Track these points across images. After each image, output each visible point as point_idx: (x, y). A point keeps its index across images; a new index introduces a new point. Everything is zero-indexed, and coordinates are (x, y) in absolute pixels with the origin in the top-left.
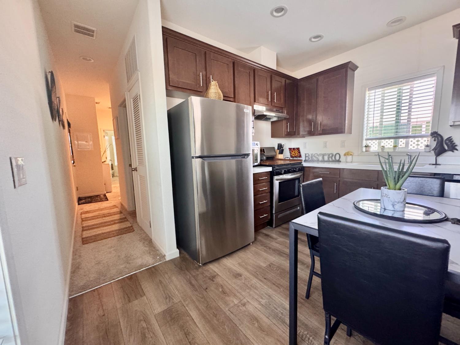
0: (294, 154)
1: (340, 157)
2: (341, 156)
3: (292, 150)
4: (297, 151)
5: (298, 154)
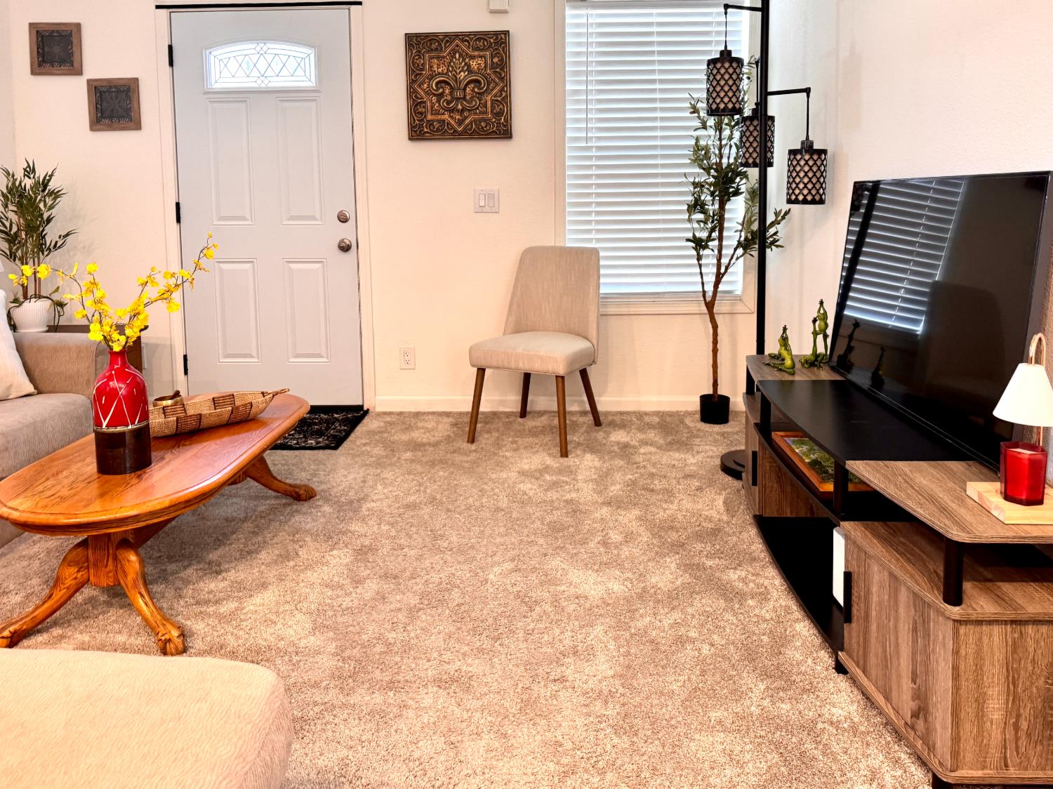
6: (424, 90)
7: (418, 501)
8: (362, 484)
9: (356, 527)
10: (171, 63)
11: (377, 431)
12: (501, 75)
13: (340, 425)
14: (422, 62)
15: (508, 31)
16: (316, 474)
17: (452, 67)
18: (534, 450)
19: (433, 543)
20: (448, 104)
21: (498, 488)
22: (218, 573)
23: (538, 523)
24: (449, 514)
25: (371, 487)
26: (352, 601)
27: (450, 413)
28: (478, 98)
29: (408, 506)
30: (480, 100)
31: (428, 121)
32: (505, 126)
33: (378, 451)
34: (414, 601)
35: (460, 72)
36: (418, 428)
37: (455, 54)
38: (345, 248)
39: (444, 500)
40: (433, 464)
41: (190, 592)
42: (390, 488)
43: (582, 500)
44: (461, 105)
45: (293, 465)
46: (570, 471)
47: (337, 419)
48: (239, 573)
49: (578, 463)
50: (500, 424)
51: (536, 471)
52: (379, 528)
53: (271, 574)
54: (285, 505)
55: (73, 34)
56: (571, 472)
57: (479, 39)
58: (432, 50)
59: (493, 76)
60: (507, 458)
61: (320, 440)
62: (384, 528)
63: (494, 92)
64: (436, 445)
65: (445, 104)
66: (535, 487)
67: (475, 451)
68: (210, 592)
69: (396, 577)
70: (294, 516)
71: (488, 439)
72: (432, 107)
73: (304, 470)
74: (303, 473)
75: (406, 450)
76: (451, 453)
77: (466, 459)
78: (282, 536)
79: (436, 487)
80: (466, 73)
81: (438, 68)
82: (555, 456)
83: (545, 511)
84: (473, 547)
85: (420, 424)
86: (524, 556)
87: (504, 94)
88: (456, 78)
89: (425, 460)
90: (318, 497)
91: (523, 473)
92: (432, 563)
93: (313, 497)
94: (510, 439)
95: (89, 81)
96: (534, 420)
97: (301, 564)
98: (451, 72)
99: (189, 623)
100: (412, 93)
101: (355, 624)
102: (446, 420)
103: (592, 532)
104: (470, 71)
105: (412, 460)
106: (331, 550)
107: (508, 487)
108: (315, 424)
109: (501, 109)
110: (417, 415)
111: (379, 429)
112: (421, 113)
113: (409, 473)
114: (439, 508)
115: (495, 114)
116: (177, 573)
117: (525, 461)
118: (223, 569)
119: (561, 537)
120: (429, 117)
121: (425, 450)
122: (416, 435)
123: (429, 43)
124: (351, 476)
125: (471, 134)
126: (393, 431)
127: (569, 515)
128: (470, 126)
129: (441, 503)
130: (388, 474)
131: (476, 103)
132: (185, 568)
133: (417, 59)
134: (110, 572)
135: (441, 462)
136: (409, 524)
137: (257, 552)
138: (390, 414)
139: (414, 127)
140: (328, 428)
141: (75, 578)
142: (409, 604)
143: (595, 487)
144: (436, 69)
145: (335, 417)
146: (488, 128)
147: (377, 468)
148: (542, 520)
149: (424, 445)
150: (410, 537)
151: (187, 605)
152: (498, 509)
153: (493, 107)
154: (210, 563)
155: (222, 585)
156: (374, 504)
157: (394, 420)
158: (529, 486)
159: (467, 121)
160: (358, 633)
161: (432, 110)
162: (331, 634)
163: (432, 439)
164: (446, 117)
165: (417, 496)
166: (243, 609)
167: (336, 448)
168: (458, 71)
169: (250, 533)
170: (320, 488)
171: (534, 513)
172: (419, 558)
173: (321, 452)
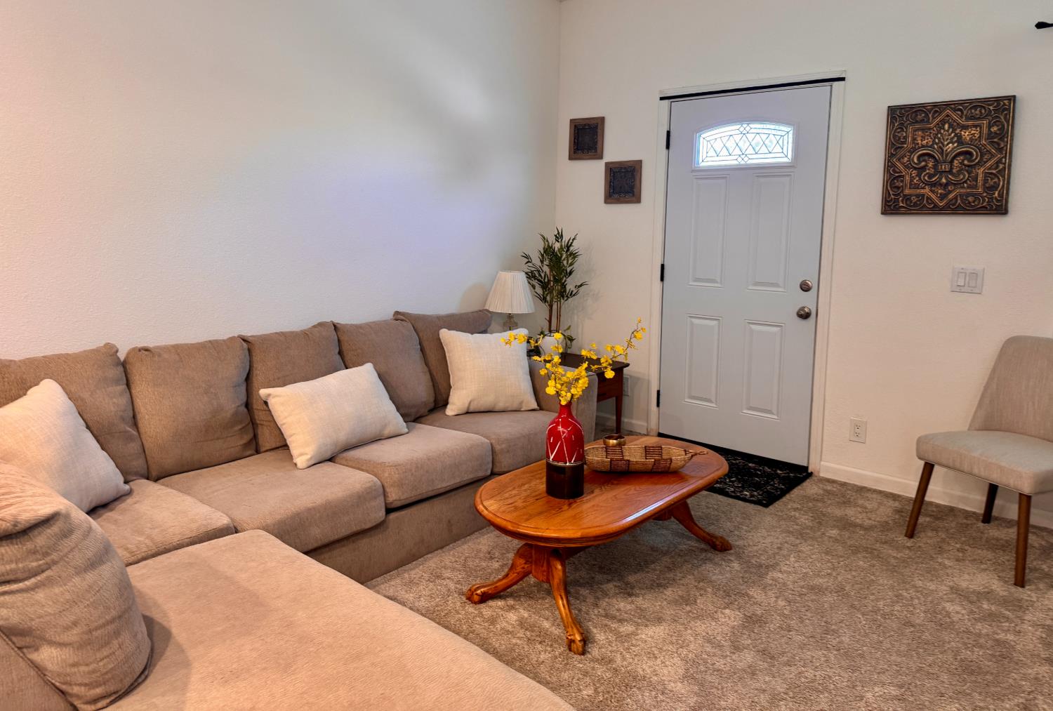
6: (903, 164)
7: (824, 586)
8: (776, 551)
9: (755, 593)
10: (668, 147)
11: (812, 497)
12: (999, 144)
13: (779, 483)
14: (905, 135)
15: (1014, 97)
16: (739, 527)
17: (939, 139)
18: (983, 566)
19: (823, 635)
20: (930, 178)
21: (919, 598)
22: (630, 595)
23: (950, 657)
24: (852, 610)
25: (784, 556)
26: (725, 664)
27: (899, 496)
28: (967, 171)
29: (812, 588)
30: (969, 174)
31: (905, 196)
32: (998, 201)
33: (805, 520)
34: (781, 688)
35: (948, 144)
36: (856, 505)
37: (944, 125)
38: (804, 315)
39: (853, 593)
40: (856, 550)
41: (605, 604)
42: (802, 564)
43: (1018, 647)
44: (946, 179)
45: (723, 512)
46: (1019, 606)
47: (778, 476)
48: (644, 601)
49: (1035, 599)
50: (953, 525)
51: (974, 592)
52: (776, 601)
53: (669, 612)
54: (702, 550)
55: (599, 126)
56: (1021, 607)
57: (975, 108)
58: (917, 122)
59: (989, 147)
60: (945, 567)
61: (755, 493)
62: (781, 603)
63: (988, 165)
64: (868, 529)
65: (926, 178)
66: (963, 612)
67: (909, 548)
68: (619, 610)
69: (772, 658)
70: (706, 563)
71: (931, 538)
72: (911, 181)
73: (730, 520)
74: (729, 523)
75: (834, 527)
76: (882, 543)
77: (895, 555)
78: (690, 579)
79: (849, 577)
80: (956, 145)
81: (922, 141)
82: (1006, 582)
83: (965, 644)
84: (862, 656)
85: (860, 502)
86: (916, 687)
87: (1001, 166)
88: (943, 150)
89: (849, 543)
90: (732, 551)
91: (955, 590)
92: (813, 657)
93: (728, 550)
94: (958, 546)
95: (607, 164)
96: (999, 529)
97: (695, 612)
98: (937, 144)
99: (595, 631)
100: (889, 167)
101: (720, 687)
102: (891, 503)
103: (1015, 690)
104: (960, 141)
105: (836, 540)
106: (725, 608)
107: (931, 602)
108: (757, 476)
109: (995, 182)
110: (861, 490)
111: (815, 496)
112: (898, 188)
113: (827, 553)
114: (844, 600)
115: (987, 188)
116: (601, 584)
117: (966, 577)
118: (634, 593)
119: (972, 682)
120: (907, 191)
121: (854, 532)
122: (850, 512)
123: (914, 114)
124: (769, 540)
125: (953, 210)
126: (829, 502)
127: (994, 660)
128: (954, 201)
129: (848, 595)
130: (805, 548)
131: (964, 176)
132: (609, 581)
133: (898, 132)
134: (544, 571)
135: (866, 549)
136: (807, 608)
137: (665, 587)
138: (833, 482)
139: (889, 202)
140: (767, 483)
141: (523, 568)
142: (774, 689)
143: (1044, 636)
144: (920, 142)
145: (777, 474)
146: (976, 203)
147: (797, 538)
148: (956, 653)
149: (855, 525)
150: (802, 622)
151: (598, 615)
152: (909, 624)
153: (985, 181)
154: (627, 584)
155: (629, 607)
156: (780, 575)
157: (835, 489)
158: (958, 608)
159: (951, 196)
160: (719, 697)
161: (911, 184)
162: (696, 688)
163: (867, 521)
164: (927, 190)
165: (826, 580)
166: (638, 635)
167: (766, 506)
168: (946, 143)
169: (666, 567)
170: (737, 543)
171: (949, 642)
172: (802, 646)
173: (752, 506)
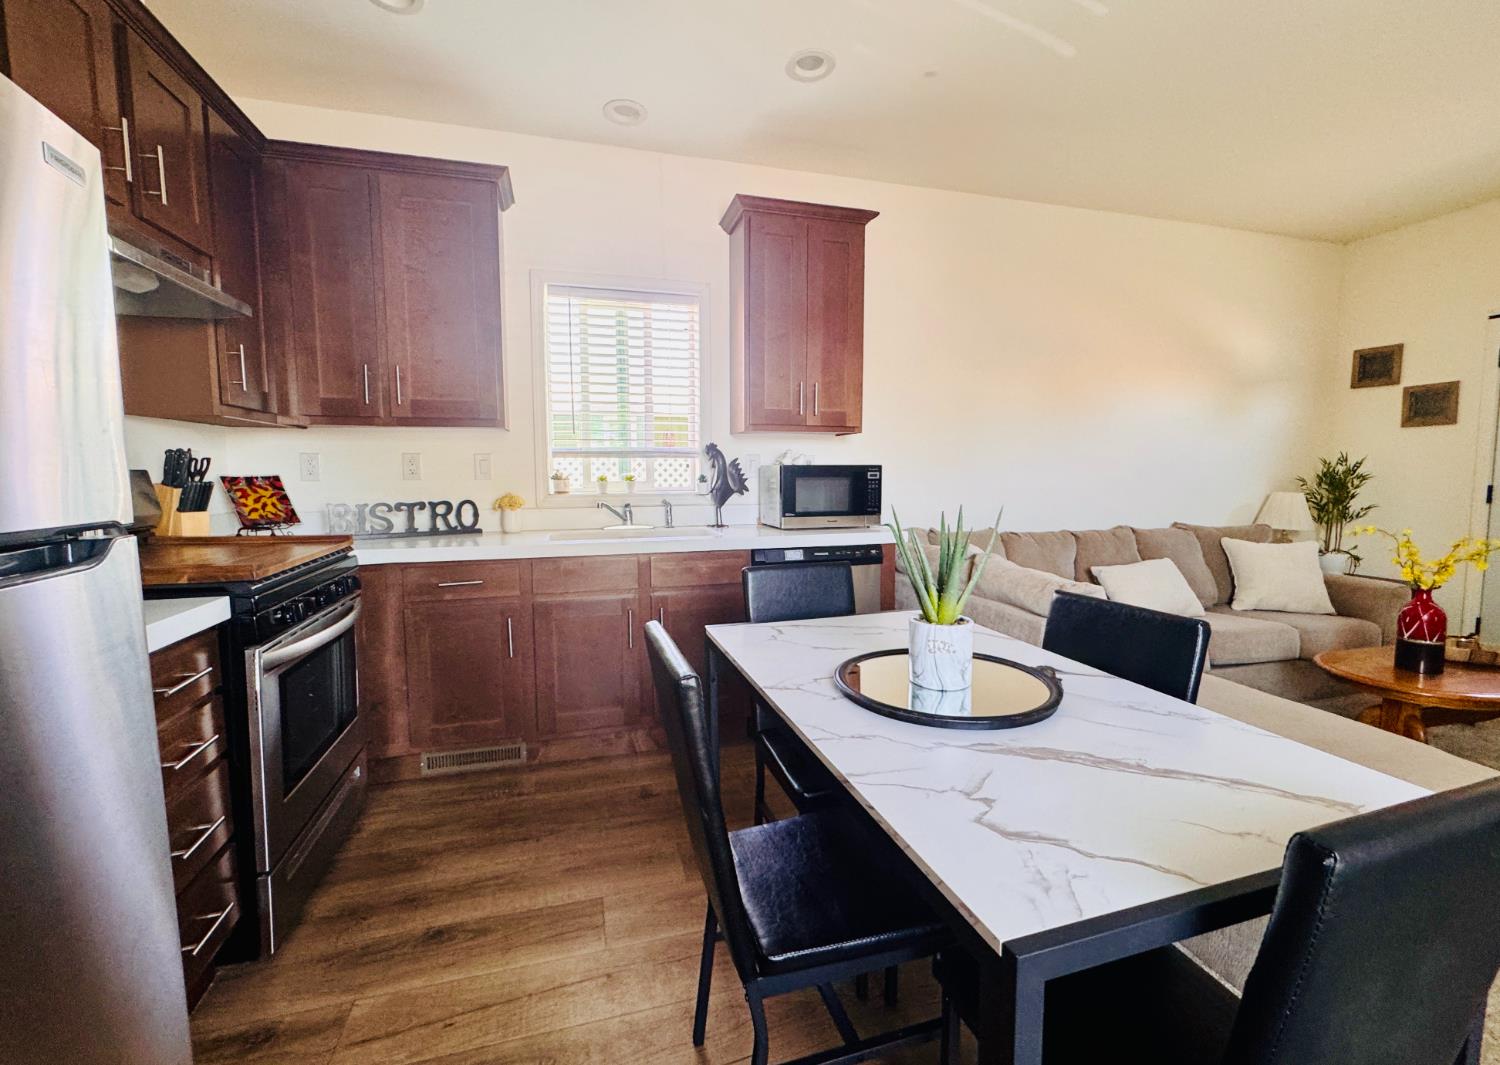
0: (259, 506)
1: (476, 515)
2: (479, 512)
3: (243, 485)
4: (271, 491)
5: (279, 506)
55: (1396, 354)
95: (1406, 389)
